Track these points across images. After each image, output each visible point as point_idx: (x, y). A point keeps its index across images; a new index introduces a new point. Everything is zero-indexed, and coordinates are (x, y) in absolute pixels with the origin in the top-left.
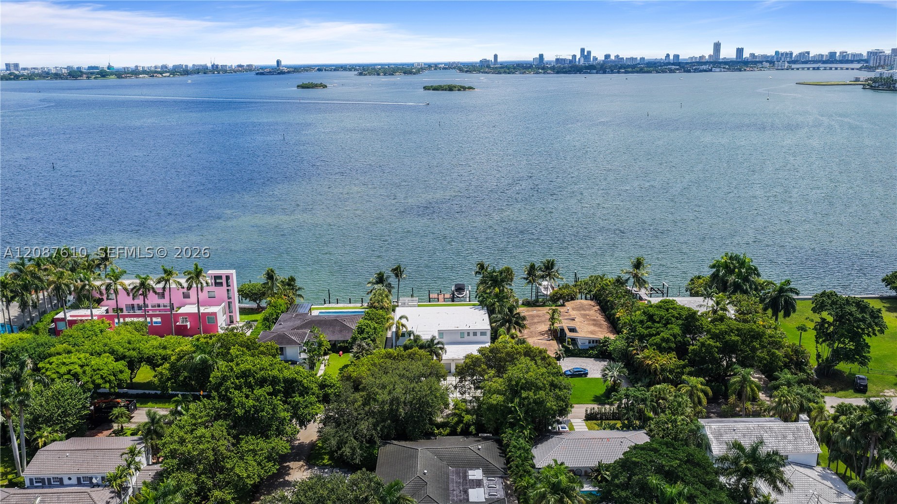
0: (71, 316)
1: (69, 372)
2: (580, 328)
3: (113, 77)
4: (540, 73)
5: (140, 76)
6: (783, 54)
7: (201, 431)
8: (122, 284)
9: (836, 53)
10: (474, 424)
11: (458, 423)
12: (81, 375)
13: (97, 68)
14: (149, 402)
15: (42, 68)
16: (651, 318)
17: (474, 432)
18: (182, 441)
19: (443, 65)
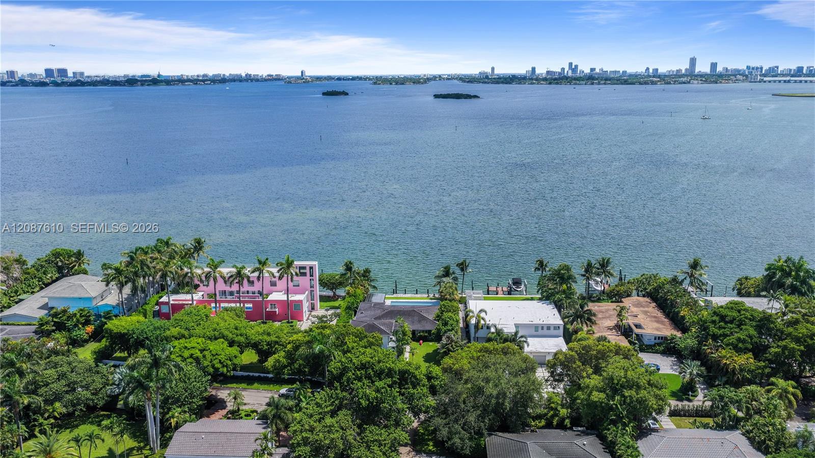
0: (173, 300)
1: (191, 356)
2: (644, 324)
3: (164, 83)
4: (534, 83)
5: (186, 83)
6: (754, 68)
7: (329, 421)
8: (220, 272)
9: (803, 67)
10: (568, 417)
11: (553, 416)
12: (202, 360)
13: (149, 76)
14: (254, 383)
15: (103, 76)
16: (723, 318)
17: (569, 425)
18: (312, 430)
19: (447, 76)
